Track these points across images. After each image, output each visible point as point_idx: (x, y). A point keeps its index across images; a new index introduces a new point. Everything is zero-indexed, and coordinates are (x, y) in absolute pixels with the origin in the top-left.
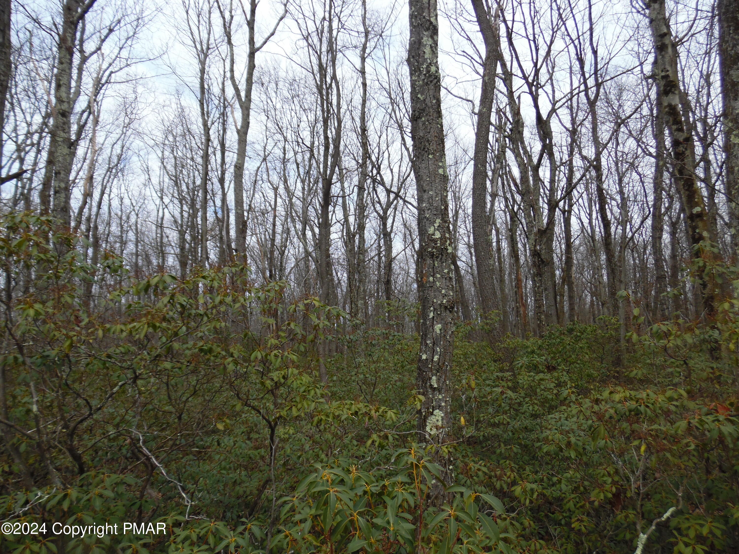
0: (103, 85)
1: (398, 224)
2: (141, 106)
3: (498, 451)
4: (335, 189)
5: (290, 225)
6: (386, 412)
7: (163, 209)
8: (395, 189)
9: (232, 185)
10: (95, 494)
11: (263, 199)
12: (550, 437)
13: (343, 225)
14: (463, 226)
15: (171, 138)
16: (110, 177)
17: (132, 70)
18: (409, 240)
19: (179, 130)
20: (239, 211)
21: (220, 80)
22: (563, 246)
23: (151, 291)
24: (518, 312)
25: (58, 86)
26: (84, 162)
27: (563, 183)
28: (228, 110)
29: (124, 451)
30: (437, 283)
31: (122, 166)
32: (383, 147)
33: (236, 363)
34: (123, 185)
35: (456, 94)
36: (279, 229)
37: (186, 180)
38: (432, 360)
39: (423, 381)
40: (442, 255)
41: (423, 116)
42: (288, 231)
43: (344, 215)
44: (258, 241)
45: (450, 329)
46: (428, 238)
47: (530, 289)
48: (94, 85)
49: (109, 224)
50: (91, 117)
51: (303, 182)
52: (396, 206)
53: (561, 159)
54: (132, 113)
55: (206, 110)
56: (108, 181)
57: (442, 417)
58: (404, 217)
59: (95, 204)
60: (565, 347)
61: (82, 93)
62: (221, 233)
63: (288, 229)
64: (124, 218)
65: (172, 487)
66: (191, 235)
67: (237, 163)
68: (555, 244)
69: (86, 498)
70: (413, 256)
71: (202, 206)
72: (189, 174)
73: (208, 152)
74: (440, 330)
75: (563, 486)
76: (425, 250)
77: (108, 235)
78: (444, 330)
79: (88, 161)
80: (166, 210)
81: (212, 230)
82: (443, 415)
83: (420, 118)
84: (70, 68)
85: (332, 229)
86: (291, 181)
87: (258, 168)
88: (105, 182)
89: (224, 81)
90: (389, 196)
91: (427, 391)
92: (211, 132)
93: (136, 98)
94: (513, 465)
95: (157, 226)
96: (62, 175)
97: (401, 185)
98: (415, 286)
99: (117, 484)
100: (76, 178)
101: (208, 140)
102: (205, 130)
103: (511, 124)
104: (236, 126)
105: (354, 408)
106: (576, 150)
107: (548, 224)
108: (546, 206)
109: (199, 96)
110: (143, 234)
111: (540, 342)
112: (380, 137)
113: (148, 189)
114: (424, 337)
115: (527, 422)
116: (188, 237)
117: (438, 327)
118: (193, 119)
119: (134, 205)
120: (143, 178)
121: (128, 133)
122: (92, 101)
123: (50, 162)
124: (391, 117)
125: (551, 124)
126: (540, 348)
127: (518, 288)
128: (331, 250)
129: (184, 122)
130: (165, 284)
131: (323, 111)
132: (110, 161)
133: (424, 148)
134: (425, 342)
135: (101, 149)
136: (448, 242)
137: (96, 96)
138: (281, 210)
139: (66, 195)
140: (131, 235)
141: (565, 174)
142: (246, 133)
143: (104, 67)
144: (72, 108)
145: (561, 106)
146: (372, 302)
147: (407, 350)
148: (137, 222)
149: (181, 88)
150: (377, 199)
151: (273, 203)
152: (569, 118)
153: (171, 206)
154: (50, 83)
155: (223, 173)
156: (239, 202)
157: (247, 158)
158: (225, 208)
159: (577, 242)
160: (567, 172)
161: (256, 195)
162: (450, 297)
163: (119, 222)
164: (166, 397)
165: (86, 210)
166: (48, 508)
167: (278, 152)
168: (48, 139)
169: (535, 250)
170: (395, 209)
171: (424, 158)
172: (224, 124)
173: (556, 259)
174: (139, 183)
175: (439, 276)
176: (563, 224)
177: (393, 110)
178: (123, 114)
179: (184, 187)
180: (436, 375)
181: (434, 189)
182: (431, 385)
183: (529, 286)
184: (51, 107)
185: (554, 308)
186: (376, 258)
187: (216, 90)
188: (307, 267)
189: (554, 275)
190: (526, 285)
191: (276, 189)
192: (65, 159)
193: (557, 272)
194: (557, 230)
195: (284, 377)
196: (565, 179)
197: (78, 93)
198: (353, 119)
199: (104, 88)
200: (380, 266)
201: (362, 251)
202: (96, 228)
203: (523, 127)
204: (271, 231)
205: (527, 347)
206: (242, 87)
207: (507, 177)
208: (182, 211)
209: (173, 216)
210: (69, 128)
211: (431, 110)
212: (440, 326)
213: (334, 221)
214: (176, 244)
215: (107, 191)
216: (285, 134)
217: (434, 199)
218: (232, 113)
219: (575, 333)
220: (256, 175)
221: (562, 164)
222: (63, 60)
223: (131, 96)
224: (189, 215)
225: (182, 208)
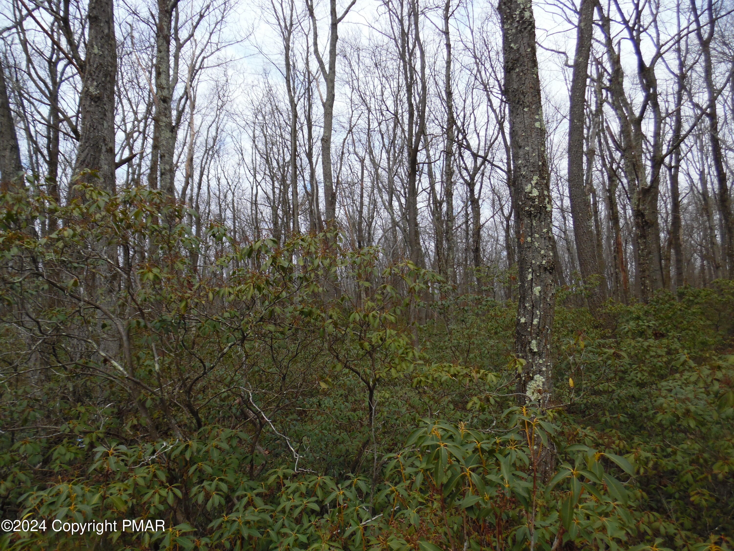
0: (197, 71)
1: (486, 190)
2: (232, 88)
3: (603, 420)
4: (421, 157)
5: (377, 196)
6: (486, 375)
7: (257, 186)
8: (481, 153)
9: (320, 160)
10: (212, 446)
11: (350, 171)
12: (665, 405)
13: (429, 194)
14: (555, 189)
15: (260, 118)
16: (207, 159)
17: (221, 54)
18: (497, 207)
19: (268, 108)
20: (328, 184)
21: (304, 55)
22: (669, 207)
23: (254, 255)
24: (617, 278)
25: (159, 74)
26: (184, 145)
27: (669, 136)
28: (314, 84)
29: (234, 410)
30: (536, 243)
31: (217, 148)
32: (469, 110)
33: (335, 325)
34: (219, 166)
35: (547, 47)
36: (366, 200)
37: (276, 157)
38: (532, 323)
39: (522, 346)
40: (541, 214)
41: (517, 67)
42: (375, 203)
43: (430, 183)
44: (346, 213)
45: (550, 291)
46: (525, 196)
47: (631, 253)
48: (189, 72)
49: (209, 204)
50: (188, 102)
51: (388, 152)
52: (483, 171)
53: (667, 110)
54: (224, 95)
55: (292, 86)
56: (206, 163)
57: (543, 382)
58: (492, 183)
59: (195, 186)
60: (675, 313)
61: (180, 80)
62: (311, 206)
63: (375, 200)
64: (222, 197)
65: (278, 444)
66: (283, 210)
67: (324, 136)
68: (660, 204)
69: (205, 449)
70: (502, 223)
71: (292, 181)
72: (279, 151)
73: (295, 127)
74: (540, 292)
75: (679, 457)
76: (522, 209)
77: (209, 214)
78: (544, 292)
79: (187, 145)
80: (259, 187)
81: (302, 204)
82: (544, 380)
83: (513, 69)
84: (168, 56)
85: (419, 199)
86: (376, 152)
87: (345, 140)
88: (203, 164)
89: (308, 56)
90: (476, 162)
91: (526, 356)
92: (298, 108)
93: (227, 81)
94: (620, 434)
95: (252, 203)
96: (166, 158)
97: (489, 149)
98: (505, 253)
99: (231, 437)
100: (178, 162)
101: (295, 116)
102: (292, 106)
103: (609, 74)
104: (322, 100)
105: (452, 370)
106: (685, 97)
107: (652, 182)
108: (649, 163)
109: (285, 73)
110: (239, 211)
111: (646, 307)
112: (465, 101)
113: (242, 168)
114: (523, 299)
115: (635, 391)
116: (280, 213)
117: (537, 290)
118: (280, 98)
119: (230, 184)
120: (237, 158)
121: (221, 116)
122: (188, 86)
123: (155, 147)
124: (476, 79)
125: (655, 72)
126: (646, 313)
127: (618, 252)
128: (419, 219)
129: (272, 100)
130: (267, 249)
131: (406, 78)
132: (206, 143)
133: (519, 102)
134: (524, 305)
135: (198, 132)
136: (547, 199)
137: (191, 82)
138: (367, 181)
139: (171, 176)
140: (229, 214)
141: (671, 126)
142: (331, 106)
143: (197, 53)
144: (172, 95)
145: (667, 51)
146: (460, 271)
147: (501, 316)
148: (233, 200)
149: (268, 67)
150: (463, 165)
151: (360, 174)
152: (677, 62)
153: (263, 184)
154: (150, 73)
155: (311, 149)
156: (327, 174)
157: (333, 132)
158: (314, 182)
159: (685, 201)
160: (673, 124)
161: (343, 168)
162: (550, 258)
163: (217, 201)
164: (270, 360)
165: (188, 191)
166: (172, 457)
167: (362, 123)
168: (152, 127)
169: (639, 211)
170: (483, 174)
171: (519, 112)
172: (309, 100)
173: (660, 221)
174: (234, 163)
175: (537, 236)
176: (669, 182)
177: (479, 71)
178: (216, 97)
179: (275, 164)
180: (536, 339)
181: (530, 144)
182: (531, 349)
183: (629, 251)
184: (153, 95)
185: (659, 272)
186: (464, 226)
187: (301, 66)
188: (395, 237)
189: (658, 237)
190: (625, 250)
191: (362, 161)
192: (168, 143)
193: (662, 235)
194: (662, 188)
195: (381, 339)
196: (671, 132)
197: (176, 80)
198: (436, 83)
199: (199, 73)
200: (467, 234)
201: (451, 218)
202: (197, 207)
203: (622, 77)
204: (358, 204)
205: (631, 313)
206: (326, 59)
207: (604, 134)
208: (274, 187)
209: (266, 193)
210: (170, 112)
211: (526, 60)
212: (539, 288)
213: (420, 189)
214: (270, 220)
215: (206, 172)
216: (368, 105)
217: (530, 155)
218: (318, 86)
219: (687, 297)
220: (343, 147)
221: (668, 115)
222: (161, 48)
223: (222, 80)
224: (280, 191)
225: (273, 185)
